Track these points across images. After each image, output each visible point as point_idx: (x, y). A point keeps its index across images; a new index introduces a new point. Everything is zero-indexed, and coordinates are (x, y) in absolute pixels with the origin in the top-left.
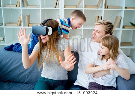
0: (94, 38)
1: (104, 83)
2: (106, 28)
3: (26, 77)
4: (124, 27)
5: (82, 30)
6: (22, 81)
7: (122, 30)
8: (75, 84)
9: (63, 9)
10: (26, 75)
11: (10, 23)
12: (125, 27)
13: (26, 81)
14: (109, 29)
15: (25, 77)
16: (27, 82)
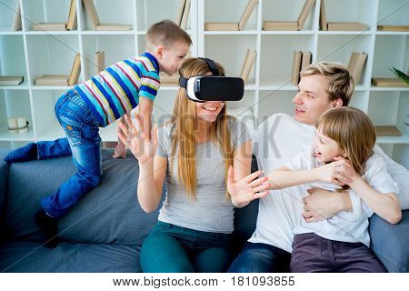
0: (299, 112)
1: (337, 234)
2: (332, 84)
3: (113, 226)
4: (373, 82)
5: (257, 93)
6: (101, 236)
7: (371, 92)
8: (252, 240)
9: (202, 33)
10: (110, 221)
11: (45, 76)
12: (379, 84)
13: (111, 238)
14: (339, 86)
15: (109, 227)
16: (116, 240)
